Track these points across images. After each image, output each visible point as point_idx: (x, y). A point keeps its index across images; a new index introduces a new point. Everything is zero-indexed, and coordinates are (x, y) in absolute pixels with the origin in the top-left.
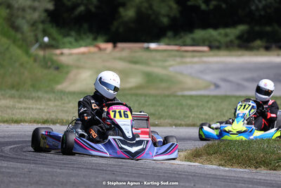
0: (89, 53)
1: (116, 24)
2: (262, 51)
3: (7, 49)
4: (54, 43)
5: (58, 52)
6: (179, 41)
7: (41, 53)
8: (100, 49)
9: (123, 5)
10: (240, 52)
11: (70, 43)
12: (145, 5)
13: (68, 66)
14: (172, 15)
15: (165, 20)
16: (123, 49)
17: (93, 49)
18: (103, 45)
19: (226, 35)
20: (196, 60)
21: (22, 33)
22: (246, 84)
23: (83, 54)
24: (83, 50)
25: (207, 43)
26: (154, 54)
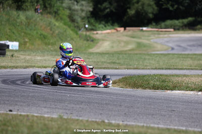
0: (112, 33)
1: (125, 17)
2: (201, 31)
3: (65, 31)
4: (93, 28)
5: (95, 32)
6: (159, 26)
7: (84, 33)
8: (117, 31)
9: (130, 8)
10: (189, 32)
11: (103, 28)
12: (140, 7)
13: (98, 40)
14: (155, 12)
15: (151, 16)
16: (129, 30)
17: (113, 31)
18: (119, 29)
19: (183, 23)
20: (166, 36)
21: (77, 23)
22: (189, 48)
23: (108, 33)
24: (108, 31)
25: (173, 27)
26: (145, 33)
